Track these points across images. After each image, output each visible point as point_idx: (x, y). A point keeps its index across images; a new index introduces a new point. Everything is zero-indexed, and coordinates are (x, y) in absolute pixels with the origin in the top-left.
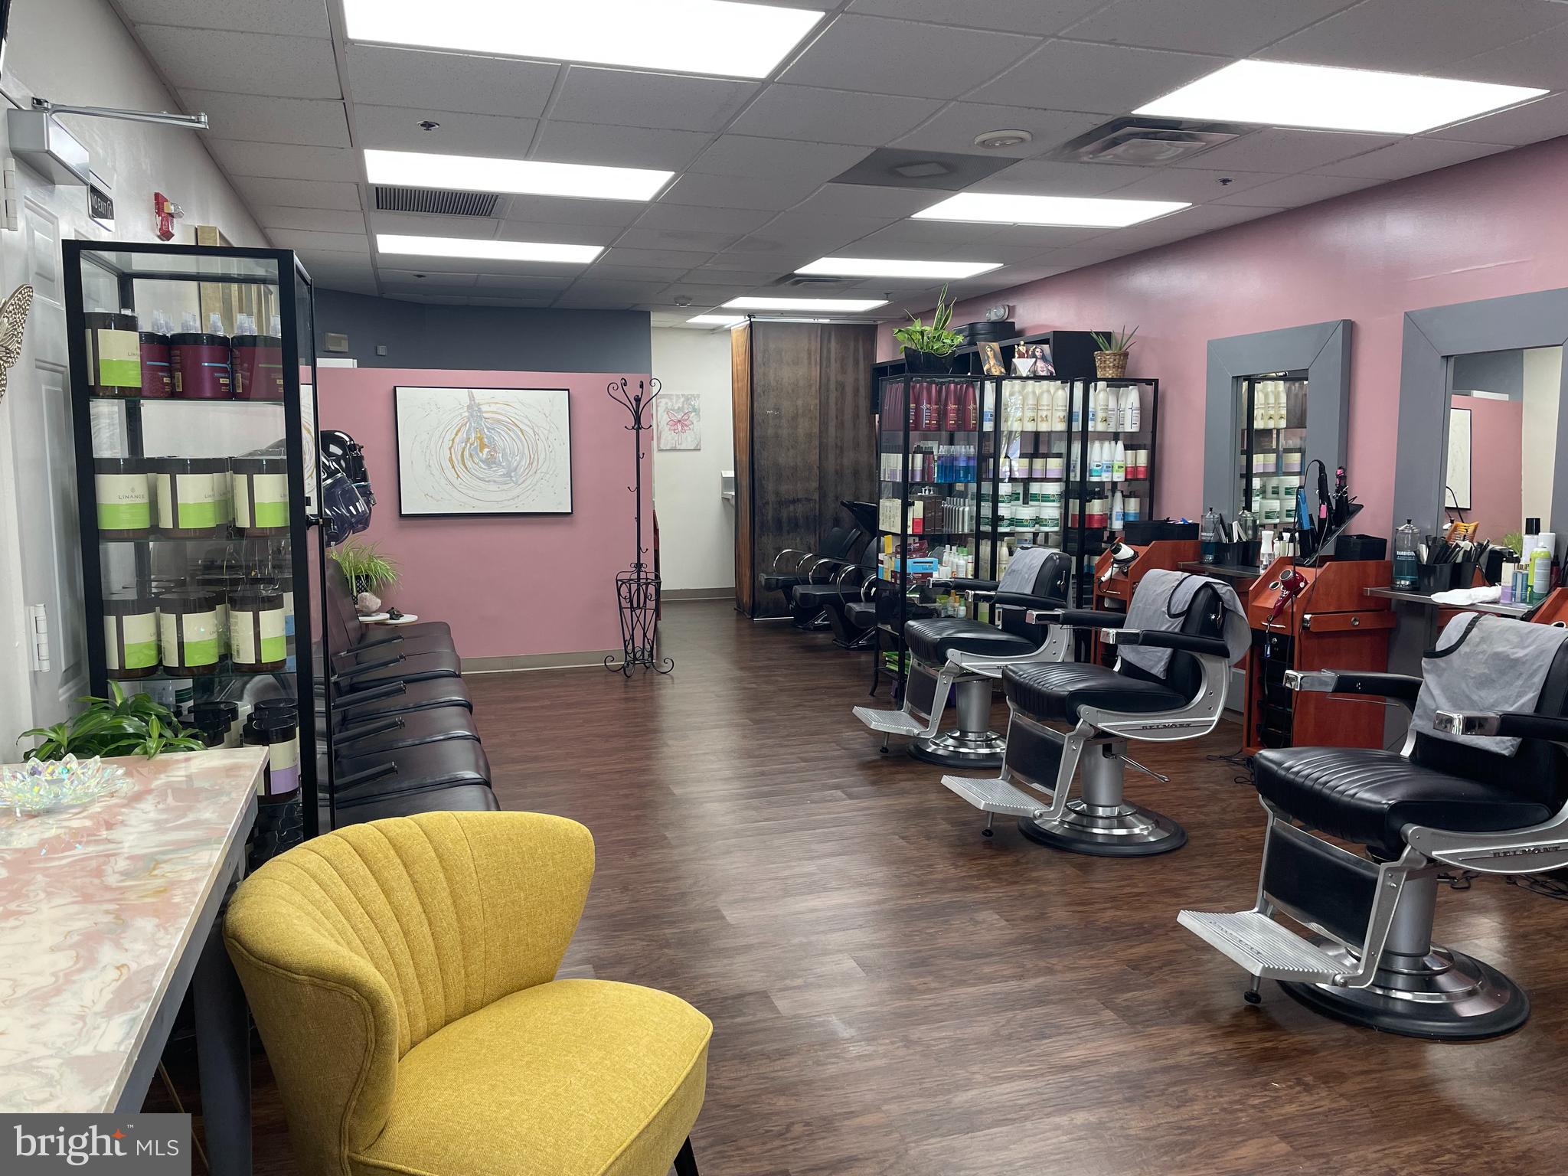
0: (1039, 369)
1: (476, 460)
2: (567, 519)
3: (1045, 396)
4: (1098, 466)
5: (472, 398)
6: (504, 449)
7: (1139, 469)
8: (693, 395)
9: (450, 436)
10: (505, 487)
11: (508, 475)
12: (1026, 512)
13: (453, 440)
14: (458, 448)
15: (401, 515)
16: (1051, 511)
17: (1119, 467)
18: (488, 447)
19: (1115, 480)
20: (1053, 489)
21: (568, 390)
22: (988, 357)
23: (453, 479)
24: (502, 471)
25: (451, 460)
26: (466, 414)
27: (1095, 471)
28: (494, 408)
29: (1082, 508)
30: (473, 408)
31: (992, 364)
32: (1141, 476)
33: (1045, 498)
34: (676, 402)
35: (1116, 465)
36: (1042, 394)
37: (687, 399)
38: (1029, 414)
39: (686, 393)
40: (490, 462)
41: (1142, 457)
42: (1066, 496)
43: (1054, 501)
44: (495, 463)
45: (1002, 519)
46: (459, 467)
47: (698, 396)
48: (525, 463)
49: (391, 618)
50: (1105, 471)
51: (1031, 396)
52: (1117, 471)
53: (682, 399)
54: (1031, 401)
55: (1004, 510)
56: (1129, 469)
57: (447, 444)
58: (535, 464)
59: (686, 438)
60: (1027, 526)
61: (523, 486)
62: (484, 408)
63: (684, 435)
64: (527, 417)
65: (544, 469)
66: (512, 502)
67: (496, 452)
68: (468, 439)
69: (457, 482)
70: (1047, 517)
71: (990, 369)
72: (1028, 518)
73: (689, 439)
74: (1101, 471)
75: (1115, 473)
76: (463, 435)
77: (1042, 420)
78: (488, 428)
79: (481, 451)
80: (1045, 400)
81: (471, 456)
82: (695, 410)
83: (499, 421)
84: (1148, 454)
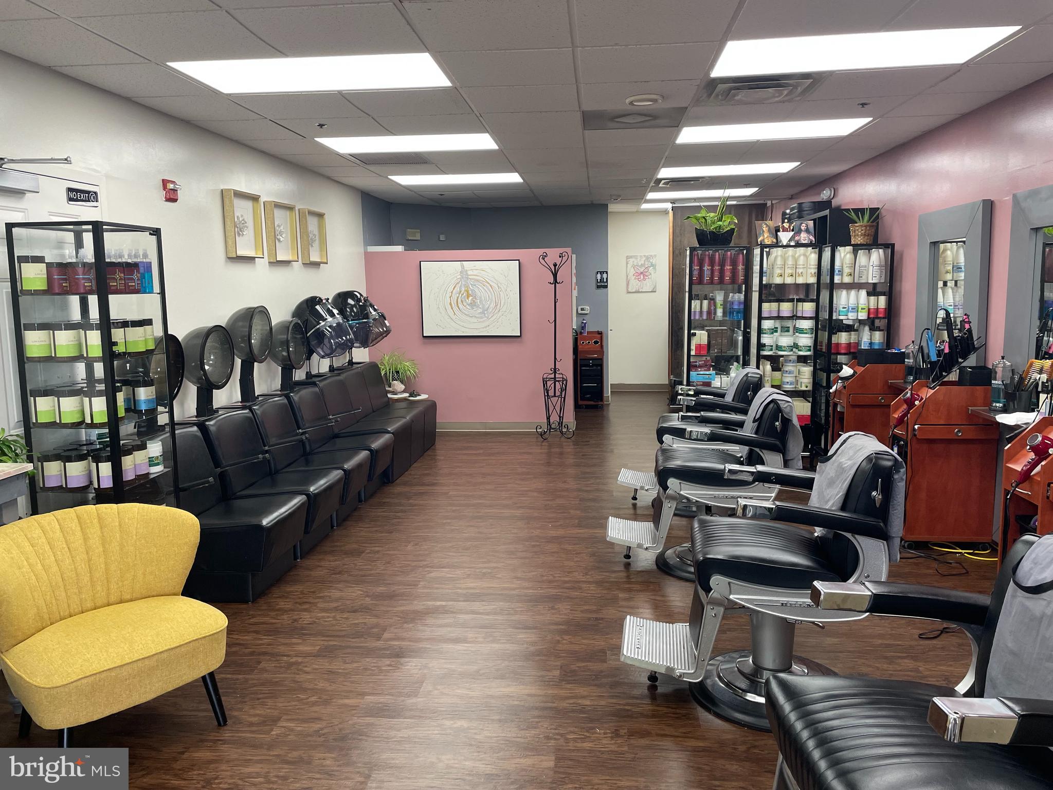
0: (802, 238)
1: (465, 304)
2: (519, 339)
3: (802, 258)
4: (844, 308)
5: (463, 267)
6: (481, 298)
7: (880, 310)
8: (651, 256)
9: (451, 289)
10: (482, 320)
11: (483, 313)
12: (785, 340)
13: (452, 292)
14: (455, 297)
15: (423, 337)
16: (806, 340)
17: (862, 309)
18: (472, 296)
19: (860, 318)
20: (807, 324)
21: (519, 260)
22: (763, 231)
23: (451, 314)
24: (480, 311)
25: (451, 304)
26: (459, 277)
27: (843, 311)
28: (475, 272)
29: (830, 339)
30: (463, 272)
31: (766, 236)
32: (881, 315)
33: (801, 331)
34: (640, 260)
35: (860, 306)
36: (800, 256)
37: (648, 258)
38: (788, 271)
39: (647, 254)
40: (473, 305)
41: (882, 301)
42: (816, 330)
43: (806, 333)
44: (475, 306)
45: (764, 345)
46: (455, 308)
47: (655, 256)
48: (493, 305)
49: (411, 395)
50: (851, 312)
51: (790, 259)
52: (861, 312)
53: (644, 258)
54: (790, 262)
55: (766, 340)
56: (872, 311)
57: (449, 295)
58: (499, 305)
59: (646, 284)
60: (785, 351)
61: (492, 319)
62: (469, 273)
63: (645, 282)
64: (494, 278)
65: (504, 309)
66: (485, 329)
67: (476, 298)
68: (461, 291)
69: (454, 317)
70: (802, 345)
71: (763, 240)
72: (786, 345)
73: (648, 284)
74: (848, 311)
75: (859, 313)
76: (457, 289)
77: (799, 276)
78: (471, 285)
79: (468, 298)
80: (801, 261)
81: (462, 301)
82: (652, 265)
83: (477, 281)
84: (886, 299)
